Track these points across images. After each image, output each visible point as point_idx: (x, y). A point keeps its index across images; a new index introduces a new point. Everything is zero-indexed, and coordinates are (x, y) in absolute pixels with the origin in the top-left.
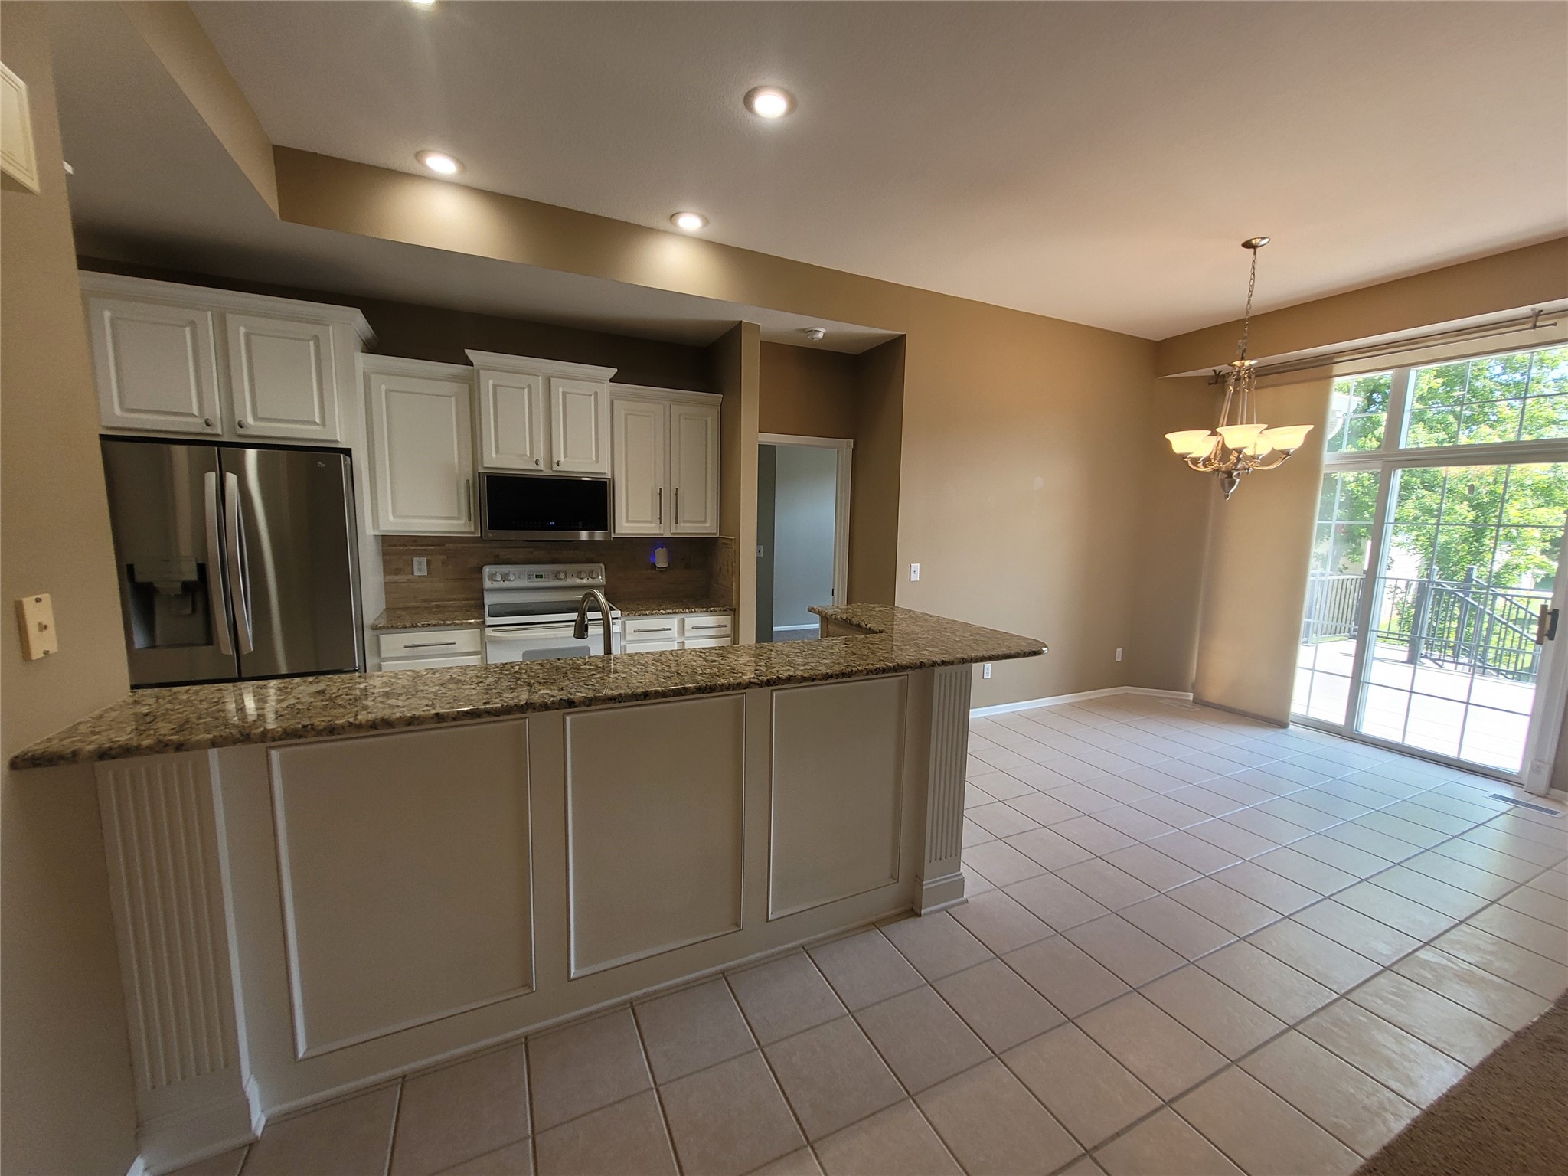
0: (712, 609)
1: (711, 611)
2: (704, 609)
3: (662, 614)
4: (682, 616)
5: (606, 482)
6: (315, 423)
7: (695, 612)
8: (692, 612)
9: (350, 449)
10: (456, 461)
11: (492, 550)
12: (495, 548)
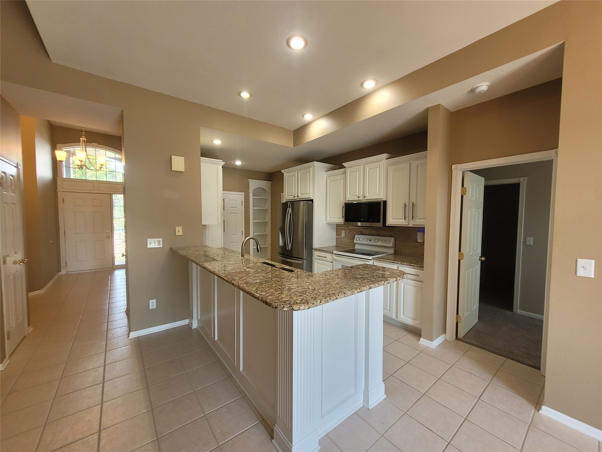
0: (412, 265)
1: (412, 266)
2: (408, 264)
3: (388, 262)
4: (398, 265)
5: (380, 202)
6: (308, 194)
7: (403, 264)
8: (402, 264)
9: (313, 200)
10: (342, 200)
11: (360, 229)
12: (361, 229)
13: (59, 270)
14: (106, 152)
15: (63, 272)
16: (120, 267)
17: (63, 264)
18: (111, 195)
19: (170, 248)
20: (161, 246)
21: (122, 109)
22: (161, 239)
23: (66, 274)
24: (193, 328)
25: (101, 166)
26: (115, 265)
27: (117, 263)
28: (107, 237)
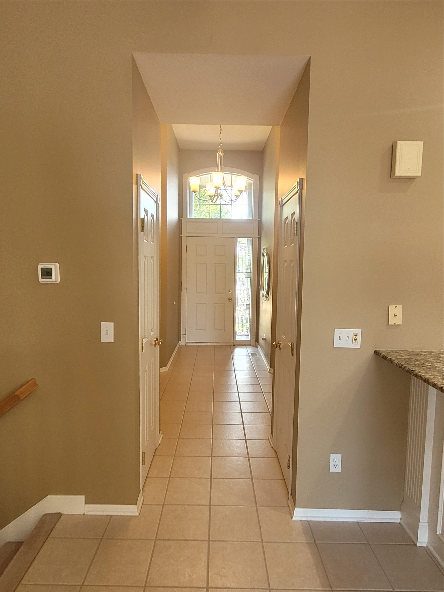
13: (179, 340)
14: (234, 177)
15: (183, 342)
16: (243, 344)
17: (183, 332)
18: (235, 238)
19: (376, 353)
20: (358, 346)
21: (310, 56)
22: (359, 332)
23: (186, 345)
24: (418, 545)
25: (239, 193)
26: (236, 339)
27: (238, 338)
28: (229, 299)
